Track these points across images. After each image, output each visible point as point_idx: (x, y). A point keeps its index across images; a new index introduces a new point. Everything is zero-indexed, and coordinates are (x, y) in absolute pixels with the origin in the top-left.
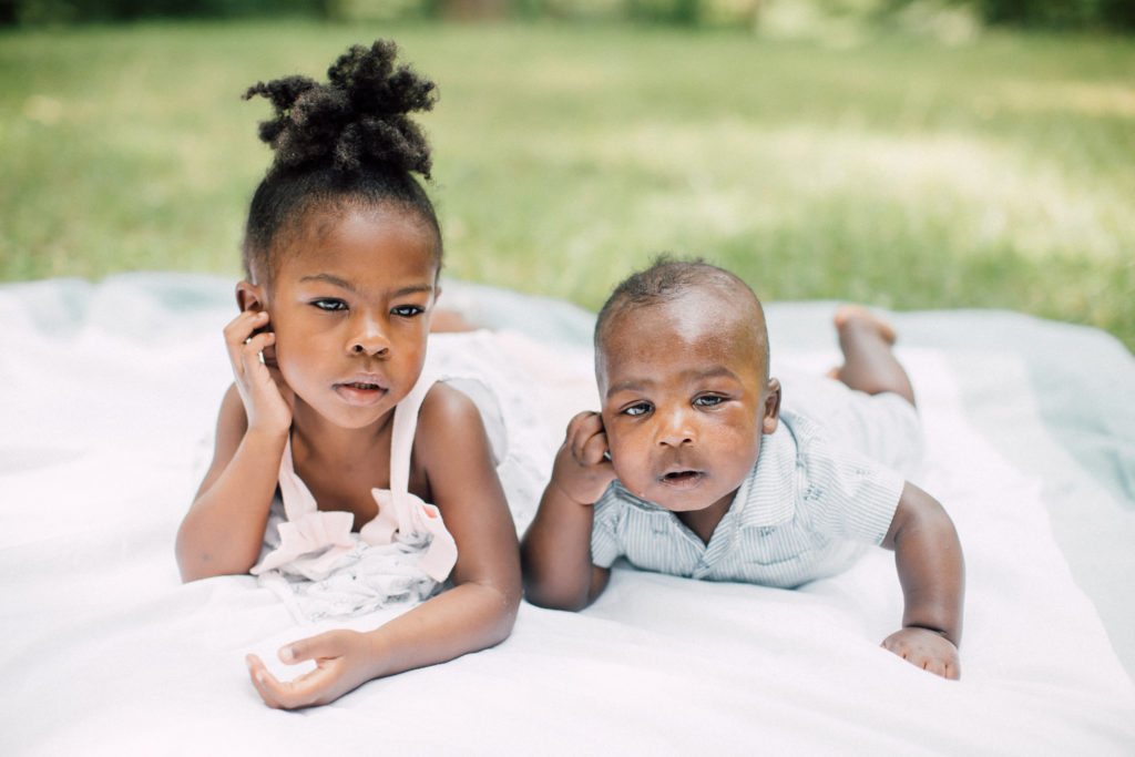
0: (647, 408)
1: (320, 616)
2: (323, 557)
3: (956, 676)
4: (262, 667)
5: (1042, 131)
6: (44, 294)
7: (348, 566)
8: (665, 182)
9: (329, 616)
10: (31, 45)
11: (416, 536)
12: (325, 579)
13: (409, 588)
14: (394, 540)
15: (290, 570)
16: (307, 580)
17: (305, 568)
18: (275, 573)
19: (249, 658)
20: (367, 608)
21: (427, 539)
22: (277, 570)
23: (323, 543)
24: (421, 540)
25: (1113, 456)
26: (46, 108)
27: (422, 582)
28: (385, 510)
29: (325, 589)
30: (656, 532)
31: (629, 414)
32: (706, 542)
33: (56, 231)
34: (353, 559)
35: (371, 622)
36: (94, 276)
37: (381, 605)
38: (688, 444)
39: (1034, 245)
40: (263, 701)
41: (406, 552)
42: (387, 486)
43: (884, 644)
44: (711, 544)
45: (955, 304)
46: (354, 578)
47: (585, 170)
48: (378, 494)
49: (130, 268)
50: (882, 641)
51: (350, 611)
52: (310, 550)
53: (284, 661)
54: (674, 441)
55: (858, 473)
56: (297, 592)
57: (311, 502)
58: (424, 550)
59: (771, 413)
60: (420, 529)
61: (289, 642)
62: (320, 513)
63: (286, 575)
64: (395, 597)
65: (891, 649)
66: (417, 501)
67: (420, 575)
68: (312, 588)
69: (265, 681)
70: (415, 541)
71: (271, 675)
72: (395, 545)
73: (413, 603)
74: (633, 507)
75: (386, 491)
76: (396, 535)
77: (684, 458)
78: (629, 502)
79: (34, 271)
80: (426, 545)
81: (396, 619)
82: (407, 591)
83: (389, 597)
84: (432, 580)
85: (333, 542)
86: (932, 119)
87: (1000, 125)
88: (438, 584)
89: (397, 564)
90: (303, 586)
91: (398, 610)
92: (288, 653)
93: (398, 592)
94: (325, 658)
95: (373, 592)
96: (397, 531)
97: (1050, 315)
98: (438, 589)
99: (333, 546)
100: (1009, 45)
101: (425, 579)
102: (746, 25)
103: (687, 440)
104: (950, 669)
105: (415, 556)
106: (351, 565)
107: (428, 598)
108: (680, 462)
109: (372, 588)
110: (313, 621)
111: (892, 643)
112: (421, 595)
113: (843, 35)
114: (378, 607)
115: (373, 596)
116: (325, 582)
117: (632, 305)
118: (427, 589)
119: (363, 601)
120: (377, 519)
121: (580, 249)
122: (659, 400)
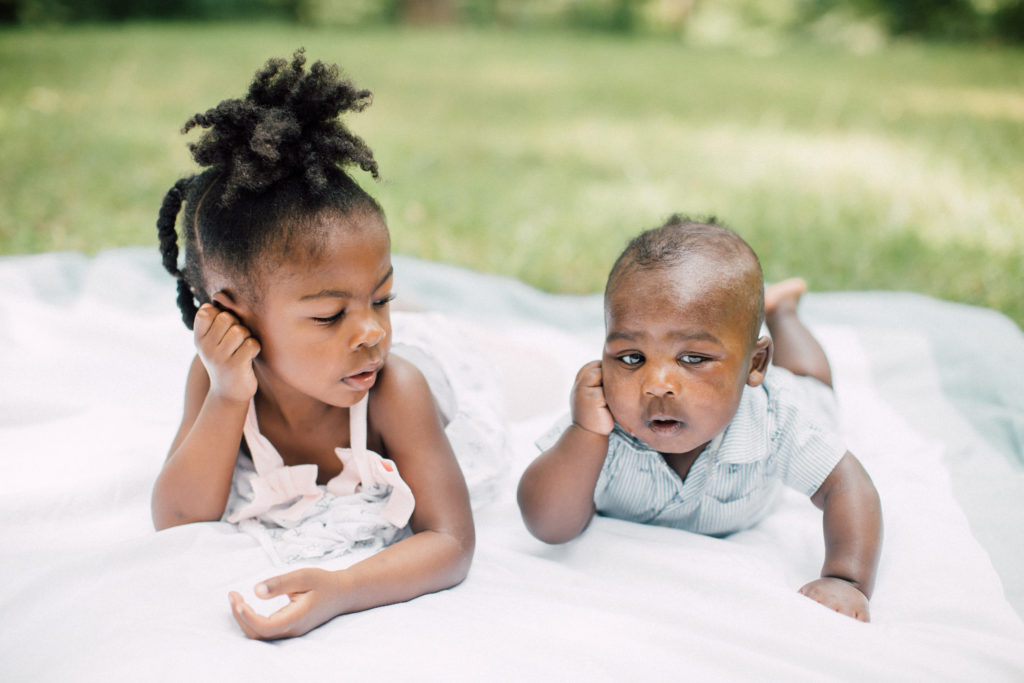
0: (641, 359)
1: (294, 559)
2: (293, 507)
3: (866, 619)
4: (242, 600)
5: (944, 131)
6: (46, 265)
7: (317, 514)
8: (603, 173)
9: (302, 559)
10: (31, 42)
11: (378, 488)
12: (298, 526)
13: (374, 534)
14: (357, 491)
15: (265, 519)
16: (279, 527)
17: (277, 517)
18: (254, 521)
19: (232, 594)
20: (335, 553)
21: (387, 490)
22: (255, 518)
23: (292, 494)
24: (383, 490)
25: (1008, 425)
26: (45, 99)
27: (385, 528)
28: (348, 467)
29: (299, 535)
30: (641, 470)
31: (624, 362)
32: (684, 479)
33: (55, 210)
34: (322, 508)
35: (340, 563)
36: (89, 250)
37: (350, 550)
38: (670, 396)
39: (937, 234)
40: (243, 634)
41: (370, 502)
42: (347, 445)
43: (801, 591)
44: (687, 480)
45: (865, 286)
46: (325, 525)
47: (532, 161)
48: (341, 453)
49: (122, 244)
50: (800, 587)
51: (322, 554)
52: (280, 502)
53: (260, 596)
54: (659, 392)
55: (811, 428)
56: (274, 537)
57: (277, 458)
58: (386, 499)
59: (760, 367)
60: (380, 481)
61: (265, 579)
62: (287, 468)
63: (263, 522)
64: (361, 542)
65: (807, 595)
66: (375, 457)
67: (383, 522)
68: (287, 535)
69: (244, 612)
70: (378, 492)
71: (249, 607)
72: (358, 495)
73: (378, 547)
74: (627, 444)
75: (348, 449)
76: (359, 488)
77: (666, 408)
78: (625, 440)
79: (35, 245)
80: (386, 495)
81: (363, 562)
82: (373, 537)
83: (356, 543)
84: (394, 526)
85: (300, 493)
86: (844, 120)
87: (904, 126)
88: (399, 530)
89: (362, 512)
90: (278, 531)
91: (364, 554)
92: (263, 589)
93: (363, 537)
94: (297, 593)
95: (341, 538)
96: (360, 484)
97: (950, 297)
98: (400, 535)
99: (301, 497)
100: (912, 55)
101: (387, 525)
102: (676, 33)
103: (670, 393)
104: (861, 614)
105: (377, 505)
106: (321, 513)
107: (391, 544)
108: (663, 411)
109: (340, 534)
110: (288, 563)
111: (810, 590)
112: (384, 540)
113: (763, 44)
114: (347, 552)
115: (340, 542)
116: (298, 529)
117: (636, 266)
118: (389, 535)
119: (333, 546)
120: (342, 474)
121: (527, 233)
122: (649, 352)
